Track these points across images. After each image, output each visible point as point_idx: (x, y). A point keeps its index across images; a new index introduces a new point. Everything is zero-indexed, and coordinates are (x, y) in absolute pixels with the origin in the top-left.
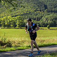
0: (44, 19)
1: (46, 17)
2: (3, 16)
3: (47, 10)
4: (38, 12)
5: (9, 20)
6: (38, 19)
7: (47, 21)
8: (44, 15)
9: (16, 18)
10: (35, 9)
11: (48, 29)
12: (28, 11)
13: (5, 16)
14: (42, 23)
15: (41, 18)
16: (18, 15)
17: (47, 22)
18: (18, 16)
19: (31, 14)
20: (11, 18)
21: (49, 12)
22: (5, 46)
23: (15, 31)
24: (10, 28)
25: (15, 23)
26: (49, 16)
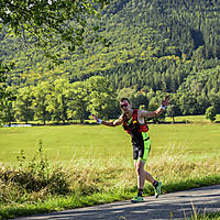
0: (193, 85)
1: (202, 74)
2: (36, 80)
3: (204, 51)
4: (169, 57)
5: (60, 95)
6: (172, 86)
7: (206, 92)
8: (191, 69)
9: (87, 83)
10: (157, 48)
11: (209, 120)
12: (129, 57)
13: (43, 80)
14: (186, 100)
15: (182, 81)
16: (92, 74)
17: (203, 94)
18: (95, 78)
19: (144, 69)
20: (67, 84)
21: (211, 56)
22: (42, 193)
23: (85, 134)
24: (64, 124)
25: (83, 104)
26: (210, 71)
